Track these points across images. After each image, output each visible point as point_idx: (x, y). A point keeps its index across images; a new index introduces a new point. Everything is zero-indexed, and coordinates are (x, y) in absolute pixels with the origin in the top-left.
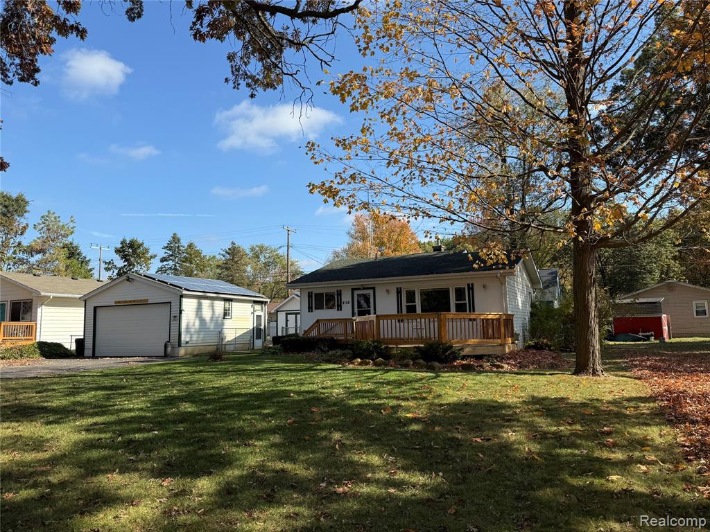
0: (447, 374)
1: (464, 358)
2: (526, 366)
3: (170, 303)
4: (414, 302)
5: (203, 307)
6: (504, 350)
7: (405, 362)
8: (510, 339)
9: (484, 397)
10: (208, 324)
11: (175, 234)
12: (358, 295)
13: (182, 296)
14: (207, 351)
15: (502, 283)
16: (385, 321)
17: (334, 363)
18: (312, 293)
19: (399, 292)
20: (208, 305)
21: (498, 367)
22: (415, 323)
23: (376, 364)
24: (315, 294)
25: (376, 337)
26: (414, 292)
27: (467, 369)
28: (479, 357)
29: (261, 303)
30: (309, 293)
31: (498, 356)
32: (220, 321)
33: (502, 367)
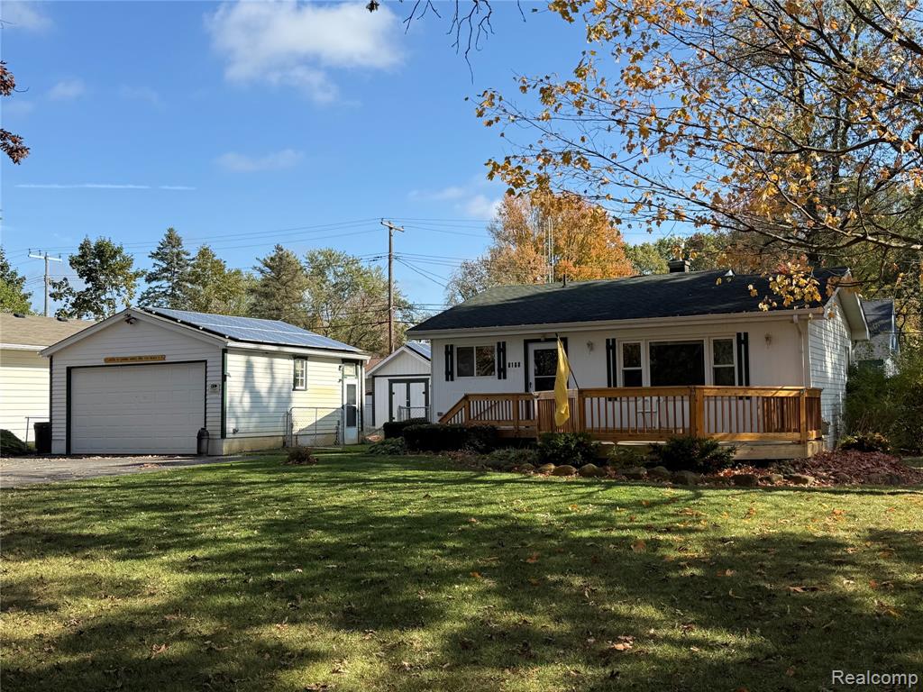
0: (711, 492)
1: (737, 463)
2: (845, 480)
3: (206, 361)
4: (639, 364)
5: (255, 370)
6: (805, 452)
7: (634, 470)
8: (814, 432)
9: (789, 529)
10: (265, 400)
11: (171, 230)
12: (536, 351)
13: (225, 351)
14: (267, 447)
15: (800, 333)
16: (595, 400)
17: (509, 471)
18: (452, 346)
19: (611, 346)
20: (264, 365)
21: (798, 480)
22: (640, 403)
23: (583, 474)
24: (458, 349)
25: (578, 428)
26: (637, 347)
27: (744, 483)
28: (762, 464)
29: (356, 362)
30: (447, 347)
31: (798, 463)
32: (284, 395)
33: (806, 481)
